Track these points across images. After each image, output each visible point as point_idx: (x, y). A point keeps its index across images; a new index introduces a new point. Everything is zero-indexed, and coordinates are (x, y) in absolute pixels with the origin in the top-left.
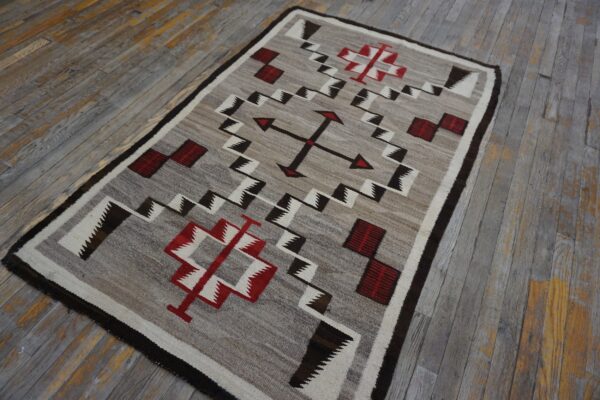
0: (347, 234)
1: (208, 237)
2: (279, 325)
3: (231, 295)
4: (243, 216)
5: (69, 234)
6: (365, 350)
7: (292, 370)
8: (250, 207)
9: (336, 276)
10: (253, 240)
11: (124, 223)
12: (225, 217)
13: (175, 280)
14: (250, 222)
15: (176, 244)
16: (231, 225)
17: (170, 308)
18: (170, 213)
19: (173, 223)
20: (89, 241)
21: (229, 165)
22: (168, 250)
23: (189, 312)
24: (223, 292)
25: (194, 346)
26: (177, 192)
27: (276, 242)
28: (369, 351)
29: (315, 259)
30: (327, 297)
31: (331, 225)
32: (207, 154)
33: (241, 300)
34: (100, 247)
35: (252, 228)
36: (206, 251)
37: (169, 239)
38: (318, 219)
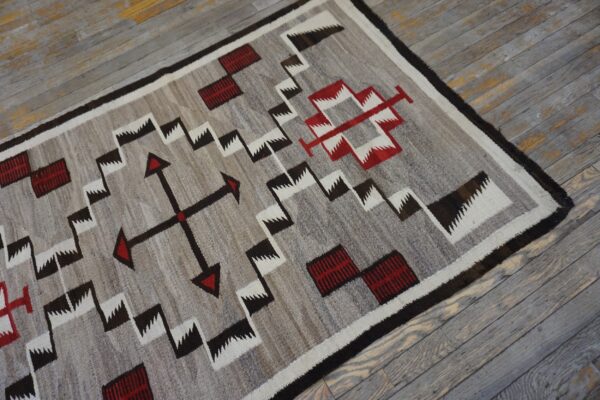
0: (232, 101)
1: (355, 147)
2: (332, 60)
3: (357, 92)
4: (311, 155)
5: (500, 209)
6: (285, 27)
7: (338, 34)
8: (299, 162)
9: (267, 74)
10: (315, 128)
11: (437, 198)
12: (329, 160)
13: (400, 121)
14: (308, 147)
15: (389, 153)
16: (328, 151)
17: (410, 101)
18: (384, 190)
19: (384, 176)
20: (478, 192)
21: (292, 227)
22: (398, 149)
23: (396, 92)
24: (362, 96)
25: (400, 70)
26: (368, 214)
27: (295, 119)
28: (282, 26)
29: (274, 92)
30: (284, 64)
31: (238, 114)
32: (310, 259)
33: (350, 86)
34: (467, 180)
35: (309, 139)
36: (362, 135)
37: (393, 160)
38: (246, 124)
